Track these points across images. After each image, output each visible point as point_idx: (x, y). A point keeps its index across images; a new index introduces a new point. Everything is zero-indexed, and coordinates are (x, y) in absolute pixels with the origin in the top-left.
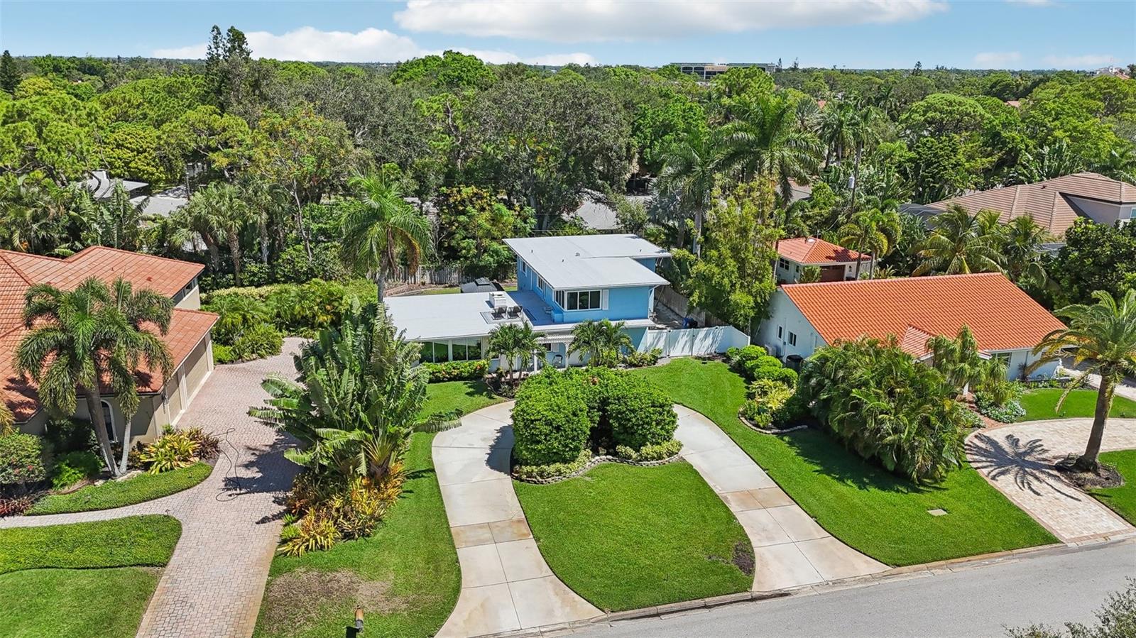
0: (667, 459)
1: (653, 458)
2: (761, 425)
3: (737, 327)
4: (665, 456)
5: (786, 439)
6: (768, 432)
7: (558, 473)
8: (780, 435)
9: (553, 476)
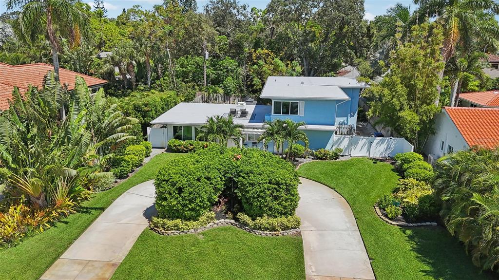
0: (281, 232)
1: (266, 229)
2: (390, 216)
3: (407, 138)
4: (278, 228)
5: (409, 232)
6: (393, 223)
7: (176, 228)
8: (403, 228)
9: (172, 229)
